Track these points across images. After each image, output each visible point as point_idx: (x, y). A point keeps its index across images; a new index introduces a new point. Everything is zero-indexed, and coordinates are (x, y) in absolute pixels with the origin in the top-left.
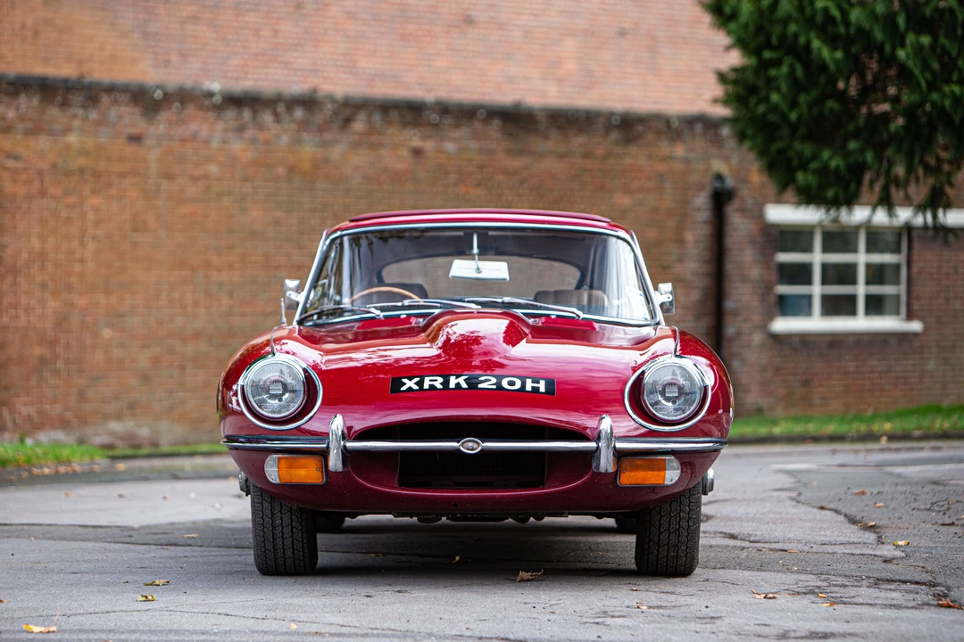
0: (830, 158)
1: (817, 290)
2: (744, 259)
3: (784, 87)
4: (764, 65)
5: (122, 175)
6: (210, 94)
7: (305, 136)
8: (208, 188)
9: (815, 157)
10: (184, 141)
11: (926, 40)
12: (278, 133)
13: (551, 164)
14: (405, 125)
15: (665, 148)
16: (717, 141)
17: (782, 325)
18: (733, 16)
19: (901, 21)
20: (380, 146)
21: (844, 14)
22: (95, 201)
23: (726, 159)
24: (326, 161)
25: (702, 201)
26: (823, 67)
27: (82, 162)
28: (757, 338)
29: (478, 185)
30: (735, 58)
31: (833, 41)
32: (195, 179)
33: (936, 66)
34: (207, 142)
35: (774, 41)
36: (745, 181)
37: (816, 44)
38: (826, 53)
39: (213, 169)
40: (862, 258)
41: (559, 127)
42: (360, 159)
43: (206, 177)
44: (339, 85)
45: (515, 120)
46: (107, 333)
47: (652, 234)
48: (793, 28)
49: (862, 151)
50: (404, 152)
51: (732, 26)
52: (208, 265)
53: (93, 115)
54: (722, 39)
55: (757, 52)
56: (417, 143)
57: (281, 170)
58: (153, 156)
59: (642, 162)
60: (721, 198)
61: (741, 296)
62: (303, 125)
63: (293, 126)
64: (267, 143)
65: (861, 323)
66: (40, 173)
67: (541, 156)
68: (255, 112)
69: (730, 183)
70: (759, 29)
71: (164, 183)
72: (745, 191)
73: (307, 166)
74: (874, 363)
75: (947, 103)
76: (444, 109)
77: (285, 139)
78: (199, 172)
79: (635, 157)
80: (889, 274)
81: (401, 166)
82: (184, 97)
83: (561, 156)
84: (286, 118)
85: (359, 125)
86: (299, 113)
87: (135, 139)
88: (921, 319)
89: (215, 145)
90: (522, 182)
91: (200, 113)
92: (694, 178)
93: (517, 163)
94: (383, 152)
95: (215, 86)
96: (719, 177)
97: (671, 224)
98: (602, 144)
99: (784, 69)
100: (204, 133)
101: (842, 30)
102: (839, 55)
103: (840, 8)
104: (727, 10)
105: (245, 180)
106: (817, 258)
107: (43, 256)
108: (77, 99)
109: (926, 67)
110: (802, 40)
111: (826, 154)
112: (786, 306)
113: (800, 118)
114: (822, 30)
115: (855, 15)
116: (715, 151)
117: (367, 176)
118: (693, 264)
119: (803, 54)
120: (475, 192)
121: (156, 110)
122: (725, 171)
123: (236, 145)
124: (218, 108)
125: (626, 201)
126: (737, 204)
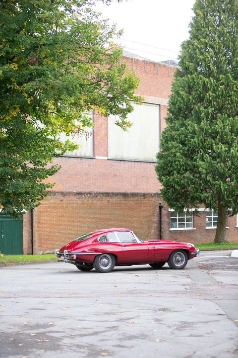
1: (178, 223)
2: (165, 218)
3: (171, 193)
4: (168, 189)
5: (60, 207)
6: (74, 193)
7: (90, 199)
8: (74, 209)
9: (176, 204)
10: (70, 201)
11: (193, 186)
12: (85, 199)
13: (131, 202)
14: (106, 197)
15: (151, 199)
16: (160, 197)
17: (171, 229)
18: (162, 181)
19: (189, 182)
21: (180, 181)
22: (55, 211)
23: (162, 201)
24: (93, 203)
25: (157, 208)
26: (177, 190)
27: (53, 205)
28: (167, 232)
30: (163, 187)
31: (179, 186)
32: (72, 207)
34: (73, 201)
35: (169, 185)
36: (165, 204)
37: (176, 186)
39: (74, 205)
40: (185, 217)
41: (133, 196)
42: (99, 203)
43: (73, 207)
44: (96, 190)
45: (125, 195)
46: (57, 234)
47: (149, 214)
48: (172, 183)
49: (184, 203)
50: (106, 201)
53: (55, 197)
54: (161, 184)
55: (166, 187)
56: (108, 200)
57: (86, 205)
58: (65, 203)
60: (161, 208)
61: (164, 224)
62: (89, 197)
64: (83, 200)
65: (185, 228)
68: (81, 196)
69: (162, 205)
70: (167, 183)
71: (66, 208)
72: (165, 206)
73: (90, 204)
74: (188, 235)
76: (113, 194)
77: (86, 200)
79: (146, 201)
80: (190, 219)
81: (106, 204)
82: (69, 193)
83: (133, 201)
84: (86, 196)
85: (98, 197)
86: (89, 195)
87: (62, 201)
88: (196, 228)
89: (75, 201)
90: (126, 206)
91: (73, 196)
92: (156, 204)
93: (126, 202)
94: (103, 201)
95: (75, 191)
97: (152, 212)
98: (140, 199)
99: (171, 190)
100: (73, 199)
101: (180, 184)
102: (180, 188)
105: (80, 207)
106: (178, 217)
107: (47, 221)
108: (52, 194)
109: (194, 190)
111: (178, 204)
112: (172, 226)
113: (174, 198)
114: (177, 184)
115: (182, 181)
116: (159, 199)
117: (100, 206)
118: (156, 219)
119: (174, 187)
120: (118, 208)
121: (65, 196)
122: (161, 203)
123: (78, 201)
124: (75, 195)
125: (144, 208)
126: (163, 208)
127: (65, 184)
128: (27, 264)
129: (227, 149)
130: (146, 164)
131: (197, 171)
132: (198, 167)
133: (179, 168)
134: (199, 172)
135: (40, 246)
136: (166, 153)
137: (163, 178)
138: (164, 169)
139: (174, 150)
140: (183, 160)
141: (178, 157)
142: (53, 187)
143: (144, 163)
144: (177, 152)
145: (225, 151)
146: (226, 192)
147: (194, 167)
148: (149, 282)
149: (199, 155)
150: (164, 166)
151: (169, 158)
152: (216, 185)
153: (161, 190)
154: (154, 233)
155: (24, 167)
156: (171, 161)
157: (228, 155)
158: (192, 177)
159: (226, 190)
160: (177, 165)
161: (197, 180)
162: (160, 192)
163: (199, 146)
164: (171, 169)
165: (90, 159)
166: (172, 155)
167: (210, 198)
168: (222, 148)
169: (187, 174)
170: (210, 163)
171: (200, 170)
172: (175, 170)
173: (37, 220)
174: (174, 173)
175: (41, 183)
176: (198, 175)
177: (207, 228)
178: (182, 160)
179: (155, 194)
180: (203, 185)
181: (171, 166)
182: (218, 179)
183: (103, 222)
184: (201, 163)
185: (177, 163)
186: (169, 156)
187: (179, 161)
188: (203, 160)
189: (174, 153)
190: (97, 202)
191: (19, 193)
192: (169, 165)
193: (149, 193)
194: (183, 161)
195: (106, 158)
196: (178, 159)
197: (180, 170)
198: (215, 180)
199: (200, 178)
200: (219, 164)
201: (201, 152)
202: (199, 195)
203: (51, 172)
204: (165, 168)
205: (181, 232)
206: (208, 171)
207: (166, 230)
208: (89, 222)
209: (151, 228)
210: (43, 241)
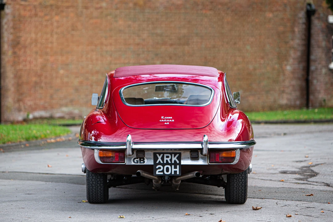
2: (320, 39)
5: (68, 7)
8: (102, 12)
22: (57, 18)
25: (302, 14)
27: (52, 2)
28: (324, 71)
29: (211, 10)
32: (97, 9)
36: (320, 6)
39: (104, 4)
43: (101, 8)
46: (62, 72)
47: (281, 29)
52: (102, 44)
57: (131, 5)
60: (310, 13)
61: (318, 54)
66: (35, 7)
69: (314, 7)
71: (85, 10)
72: (320, 12)
73: (141, 3)
78: (99, 6)
81: (179, 2)
90: (228, 8)
92: (299, 5)
96: (309, 5)
97: (289, 25)
105: (117, 9)
107: (36, 41)
117: (166, 8)
118: (297, 41)
120: (209, 13)
122: (311, 2)
125: (271, 15)
126: (316, 15)
135: (19, 101)
154: (293, 72)
173: (11, 37)
183: (171, 45)
207: (320, 66)
208: (138, 44)
209: (285, 63)
210: (25, 88)
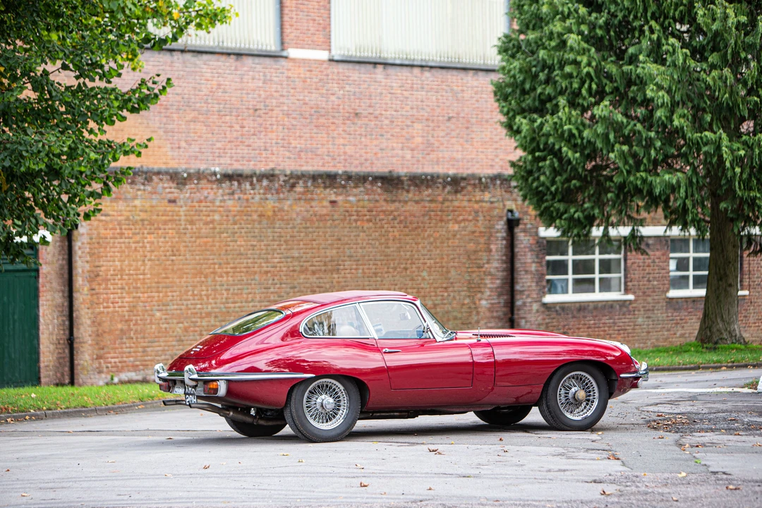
0: (575, 212)
1: (570, 276)
2: (527, 260)
3: (548, 173)
4: (536, 160)
5: (165, 223)
6: (215, 174)
7: (269, 196)
8: (214, 228)
9: (566, 212)
10: (201, 201)
11: (625, 148)
12: (254, 195)
13: (411, 207)
14: (325, 187)
15: (478, 195)
16: (509, 190)
17: (549, 299)
18: (518, 132)
19: (612, 136)
20: (312, 199)
21: (580, 132)
22: (150, 238)
23: (515, 200)
24: (281, 210)
25: (501, 225)
26: (569, 162)
27: (143, 215)
28: (535, 307)
29: (369, 222)
30: (520, 153)
31: (574, 147)
32: (206, 223)
33: (631, 162)
34: (213, 202)
35: (542, 146)
36: (526, 213)
37: (564, 149)
38: (570, 154)
39: (217, 217)
40: (597, 257)
41: (416, 185)
42: (300, 208)
43: (212, 222)
44: (287, 164)
45: (390, 182)
46: (158, 314)
47: (471, 246)
48: (551, 140)
49: (593, 208)
50: (326, 203)
51: (518, 137)
52: (214, 273)
53: (149, 188)
54: (512, 143)
55: (532, 152)
56: (333, 198)
57: (255, 217)
58: (182, 211)
59: (465, 204)
60: (512, 224)
61: (525, 282)
62: (268, 189)
63: (262, 191)
64: (247, 200)
65: (597, 296)
67: (406, 202)
68: (240, 184)
69: (517, 215)
70: (533, 139)
71: (189, 227)
72: (526, 219)
73: (270, 213)
74: (605, 320)
75: (639, 182)
76: (349, 177)
77: (257, 197)
78: (209, 219)
79: (461, 201)
80: (613, 266)
81: (324, 211)
82: (199, 176)
83: (417, 202)
84: (258, 187)
85: (299, 189)
86: (265, 183)
87: (172, 201)
88: (634, 293)
89: (218, 203)
90: (394, 219)
91: (210, 186)
92: (496, 212)
93: (392, 207)
94: (313, 204)
95: (217, 169)
96: (511, 211)
97: (482, 240)
98: (441, 194)
99: (548, 162)
100: (211, 197)
101: (579, 141)
102: (577, 155)
103: (577, 129)
104: (515, 128)
105: (235, 223)
106: (570, 257)
107: (122, 270)
108: (139, 179)
109: (626, 162)
110: (557, 147)
111: (572, 210)
112: (552, 287)
113: (557, 189)
114: (568, 141)
115: (586, 133)
116: (507, 196)
117: (304, 219)
118: (496, 264)
119: (557, 154)
120: (366, 225)
121: (185, 184)
122: (514, 207)
123: (230, 203)
124: (220, 181)
125: (456, 227)
126: (521, 226)
127: (183, 144)
128: (55, 416)
129: (743, 19)
130: (462, 74)
131: (639, 99)
132: (642, 82)
133: (576, 85)
134: (647, 102)
135: (99, 357)
136: (532, 36)
137: (522, 122)
138: (524, 92)
139: (557, 27)
140: (588, 61)
141: (572, 49)
142: (143, 151)
143: (455, 72)
144: (570, 31)
145: (739, 26)
146: (738, 170)
147: (630, 83)
148: (477, 472)
149: (645, 43)
150: (523, 82)
151: (542, 53)
152: (706, 144)
153: (513, 164)
154: (490, 310)
155: (41, 84)
156: (549, 62)
157: (749, 39)
158: (620, 117)
159: (739, 161)
160: (570, 76)
161: (639, 127)
162: (511, 171)
163: (645, 10)
164: (549, 90)
165: (268, 61)
166: (553, 44)
167: (682, 191)
168: (726, 17)
169: (602, 109)
170: (685, 68)
171: (649, 94)
172: (562, 93)
173: (87, 267)
174: (557, 105)
175: (104, 138)
176: (640, 112)
177: (673, 293)
178: (585, 60)
179: (494, 178)
180: (658, 144)
181: (547, 81)
182: (711, 124)
183: (314, 273)
184: (653, 68)
185: (568, 69)
186: (539, 44)
187: (576, 63)
188: (660, 60)
189: (560, 35)
190: (293, 206)
191: (24, 174)
192: (542, 76)
193: (473, 176)
194: (589, 64)
195: (323, 55)
196: (571, 56)
197: (577, 94)
198: (701, 129)
199: (648, 121)
200: (715, 73)
201: (652, 31)
202: (644, 181)
203: (139, 101)
204: (527, 86)
205: (582, 307)
206: (677, 98)
207: (529, 300)
208: (267, 272)
209: (479, 295)
210: (107, 339)
